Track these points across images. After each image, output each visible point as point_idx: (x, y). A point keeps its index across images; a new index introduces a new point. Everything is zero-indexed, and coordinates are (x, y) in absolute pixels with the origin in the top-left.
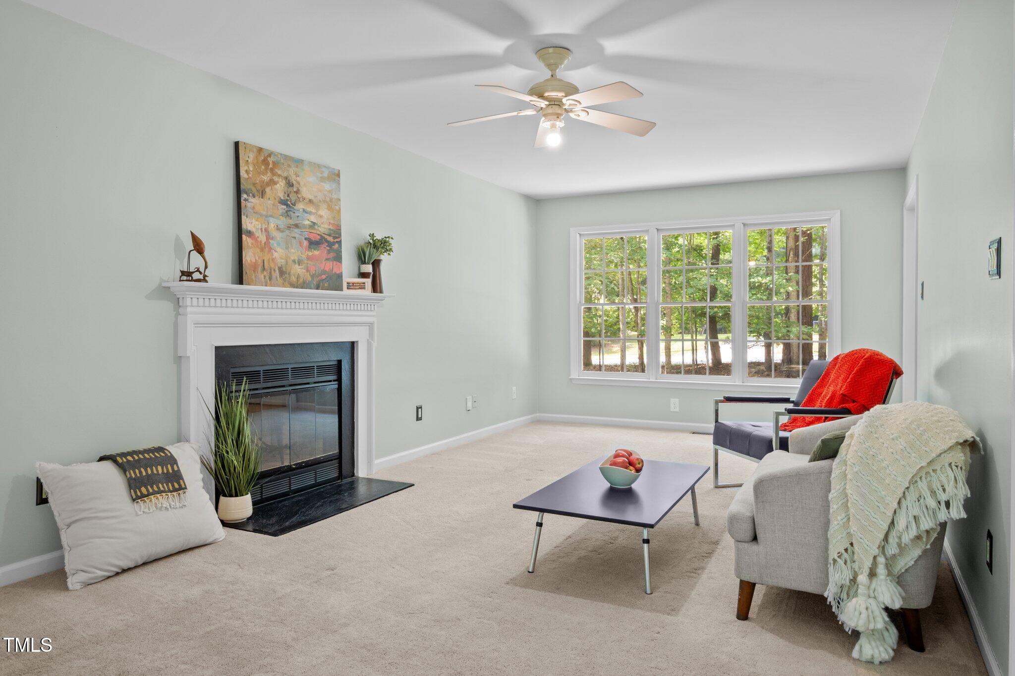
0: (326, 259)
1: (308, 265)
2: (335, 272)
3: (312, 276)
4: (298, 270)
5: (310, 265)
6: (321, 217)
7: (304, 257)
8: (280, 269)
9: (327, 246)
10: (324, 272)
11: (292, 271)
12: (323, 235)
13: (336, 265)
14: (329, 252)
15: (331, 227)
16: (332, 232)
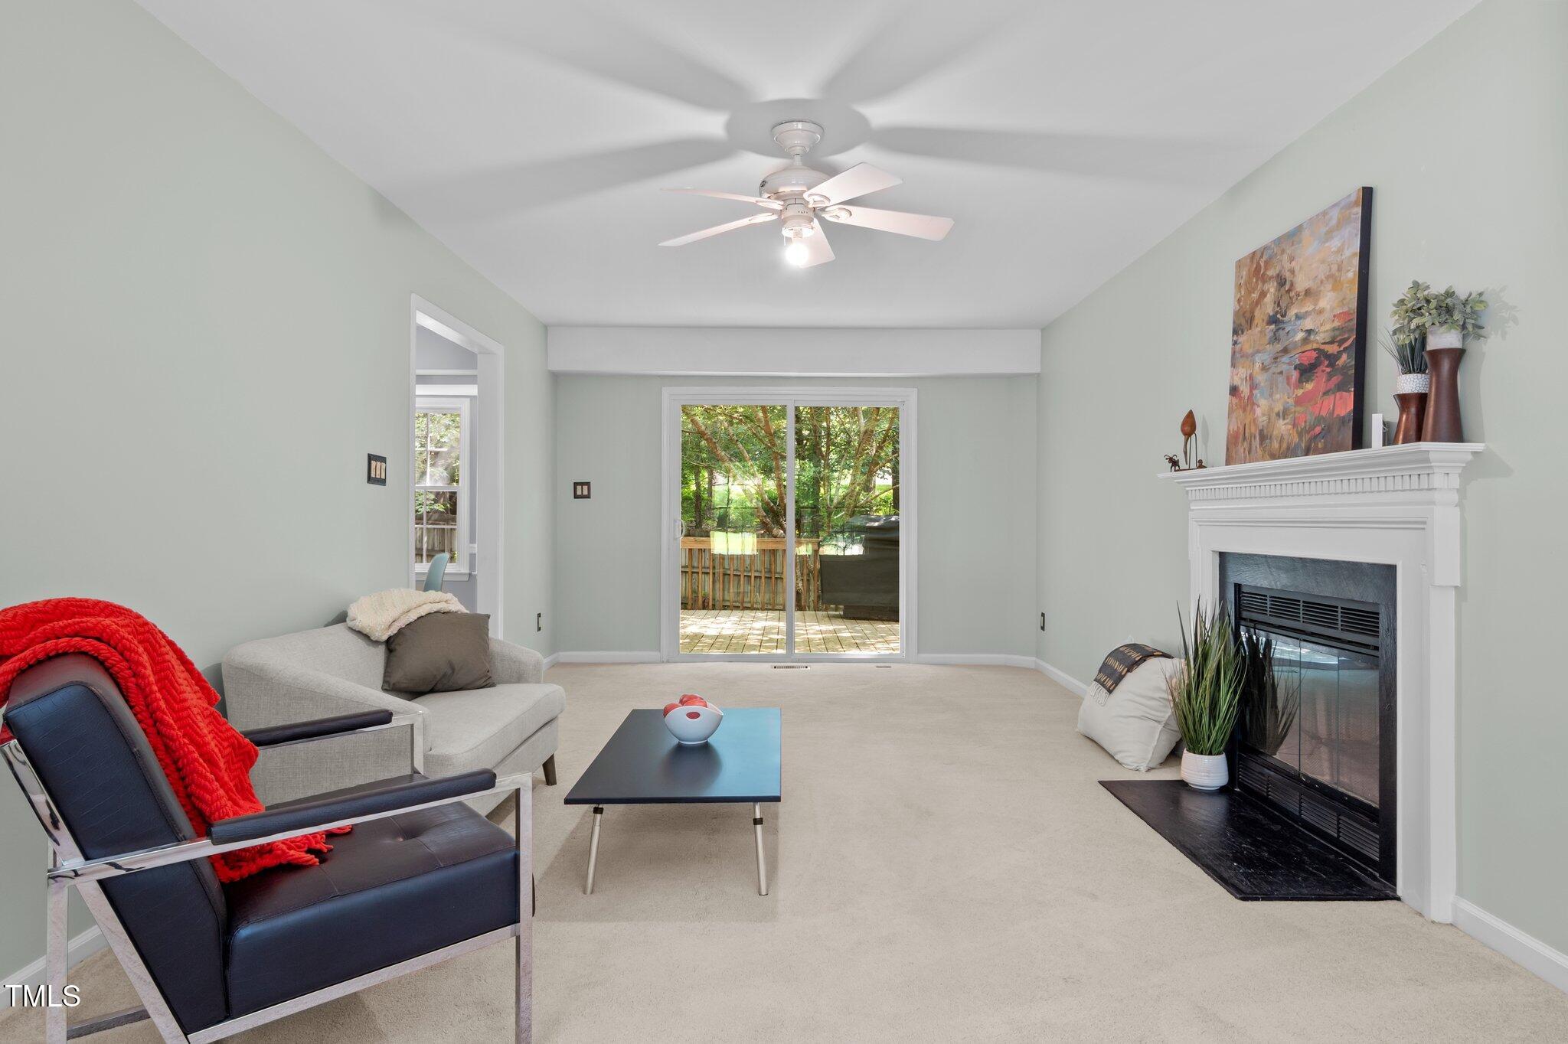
0: (1325, 394)
1: (1297, 414)
2: (1338, 415)
3: (1300, 435)
4: (1282, 427)
5: (1299, 413)
6: (1320, 312)
7: (1291, 401)
8: (1261, 432)
9: (1327, 366)
10: (1319, 419)
11: (1274, 433)
12: (1322, 347)
13: (1341, 398)
14: (1330, 376)
15: (1337, 324)
16: (1337, 333)
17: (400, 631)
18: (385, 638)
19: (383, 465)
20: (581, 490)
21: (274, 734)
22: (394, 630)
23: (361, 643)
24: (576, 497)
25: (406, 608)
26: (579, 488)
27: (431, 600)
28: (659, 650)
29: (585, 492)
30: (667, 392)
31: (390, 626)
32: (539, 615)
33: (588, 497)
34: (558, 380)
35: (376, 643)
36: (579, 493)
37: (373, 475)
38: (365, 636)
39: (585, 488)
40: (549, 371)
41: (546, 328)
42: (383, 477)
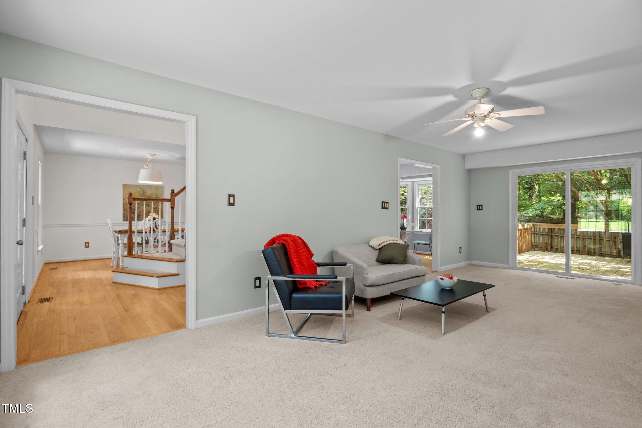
17: (382, 247)
18: (378, 248)
19: (387, 204)
20: (480, 208)
21: (323, 264)
22: (380, 246)
23: (371, 249)
24: (478, 210)
25: (383, 241)
26: (478, 207)
27: (392, 239)
28: (508, 264)
29: (481, 208)
30: (511, 172)
31: (380, 245)
32: (461, 248)
33: (482, 210)
34: (470, 172)
35: (376, 249)
36: (478, 208)
37: (383, 207)
38: (373, 247)
39: (481, 207)
40: (466, 169)
41: (464, 156)
42: (387, 207)
